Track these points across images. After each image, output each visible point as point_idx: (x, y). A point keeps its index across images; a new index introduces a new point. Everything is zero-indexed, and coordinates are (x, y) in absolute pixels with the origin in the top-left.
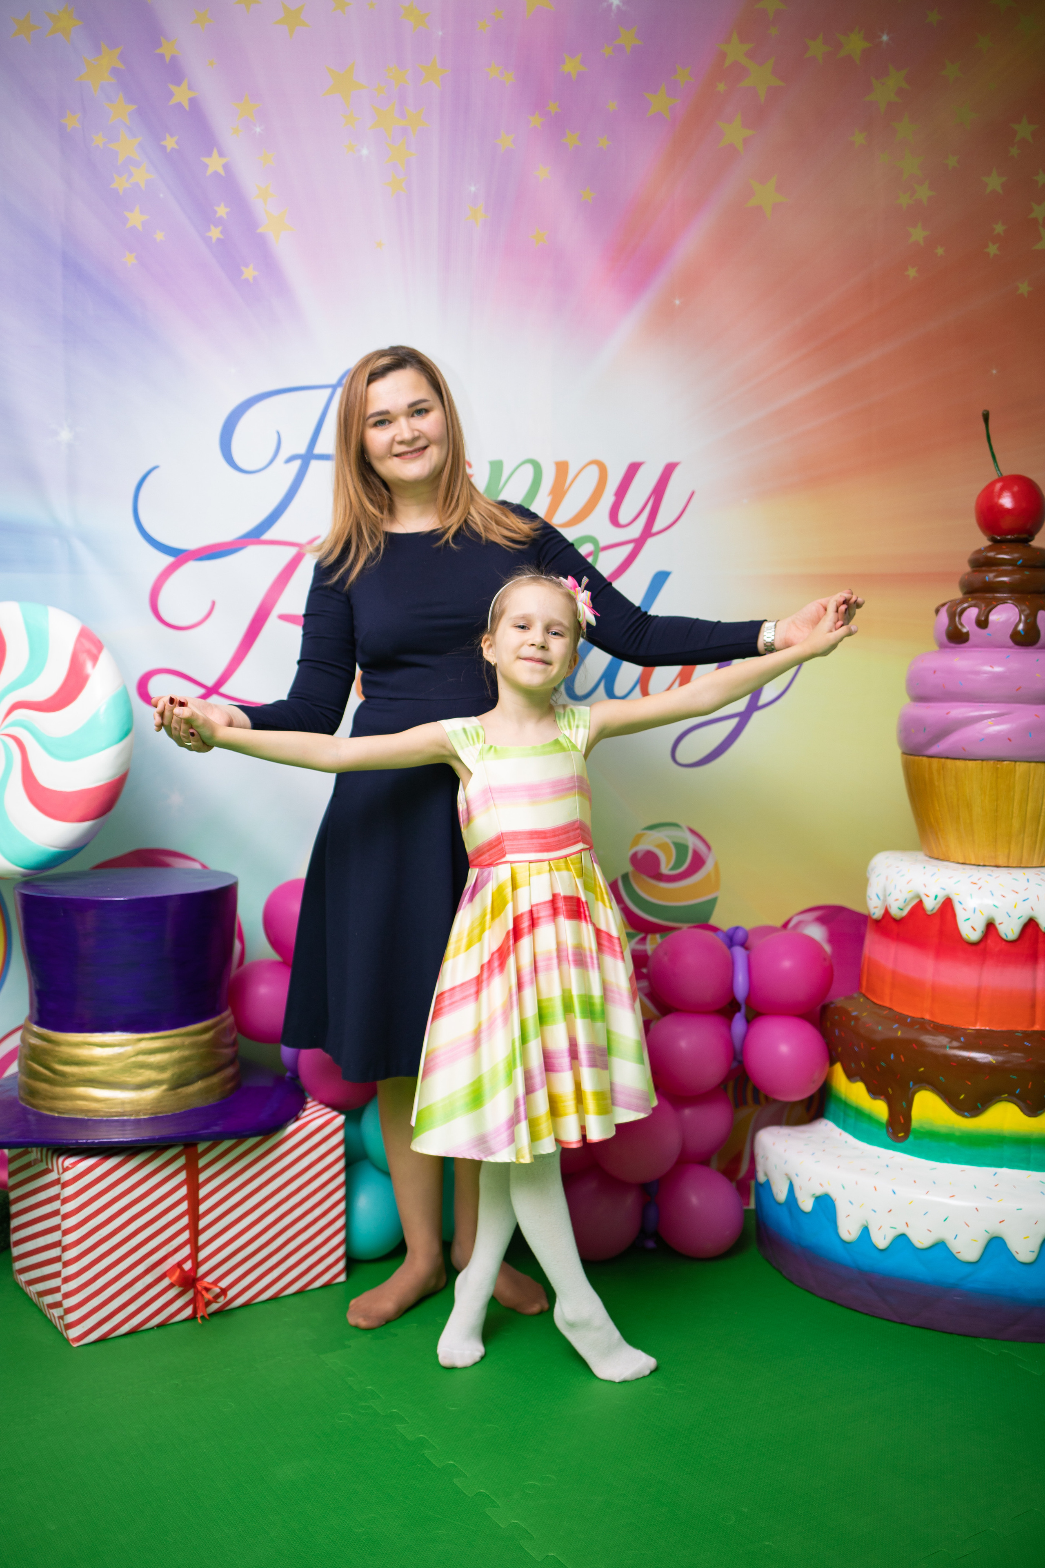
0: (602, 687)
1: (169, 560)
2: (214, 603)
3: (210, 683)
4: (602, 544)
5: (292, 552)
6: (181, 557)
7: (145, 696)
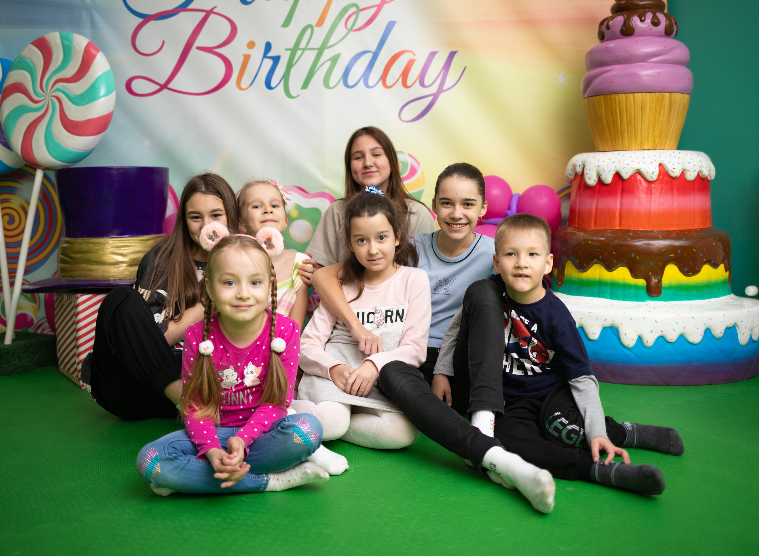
0: (362, 81)
1: (140, 20)
2: (164, 42)
3: (162, 82)
4: (361, 7)
5: (203, 14)
6: (147, 18)
7: (130, 90)
